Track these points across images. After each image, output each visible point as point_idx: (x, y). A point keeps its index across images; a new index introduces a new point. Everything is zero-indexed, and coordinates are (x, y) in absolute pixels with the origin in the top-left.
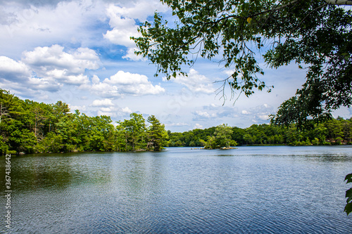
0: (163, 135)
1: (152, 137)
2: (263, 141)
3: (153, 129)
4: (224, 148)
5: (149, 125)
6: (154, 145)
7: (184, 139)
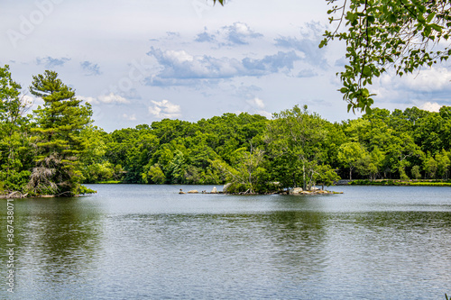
0: (86, 143)
1: (46, 150)
2: (408, 170)
3: (51, 120)
4: (297, 190)
5: (32, 105)
6: (55, 178)
7: (122, 156)
